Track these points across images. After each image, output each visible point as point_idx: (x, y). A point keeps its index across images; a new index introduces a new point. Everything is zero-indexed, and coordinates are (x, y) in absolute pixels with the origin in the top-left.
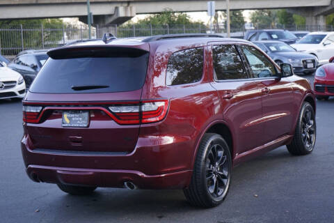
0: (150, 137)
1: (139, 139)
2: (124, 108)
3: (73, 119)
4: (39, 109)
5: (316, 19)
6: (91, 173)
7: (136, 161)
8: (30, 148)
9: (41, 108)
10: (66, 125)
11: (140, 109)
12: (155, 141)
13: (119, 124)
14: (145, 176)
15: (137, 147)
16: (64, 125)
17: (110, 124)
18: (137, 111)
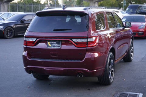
0: (90, 53)
1: (86, 54)
2: (79, 39)
3: (53, 44)
4: (34, 40)
5: (94, 4)
6: (62, 70)
7: (85, 64)
8: (29, 58)
9: (36, 39)
10: (49, 47)
11: (87, 40)
12: (92, 55)
13: (77, 47)
14: (89, 71)
15: (85, 58)
16: (48, 47)
17: (72, 47)
18: (86, 41)
